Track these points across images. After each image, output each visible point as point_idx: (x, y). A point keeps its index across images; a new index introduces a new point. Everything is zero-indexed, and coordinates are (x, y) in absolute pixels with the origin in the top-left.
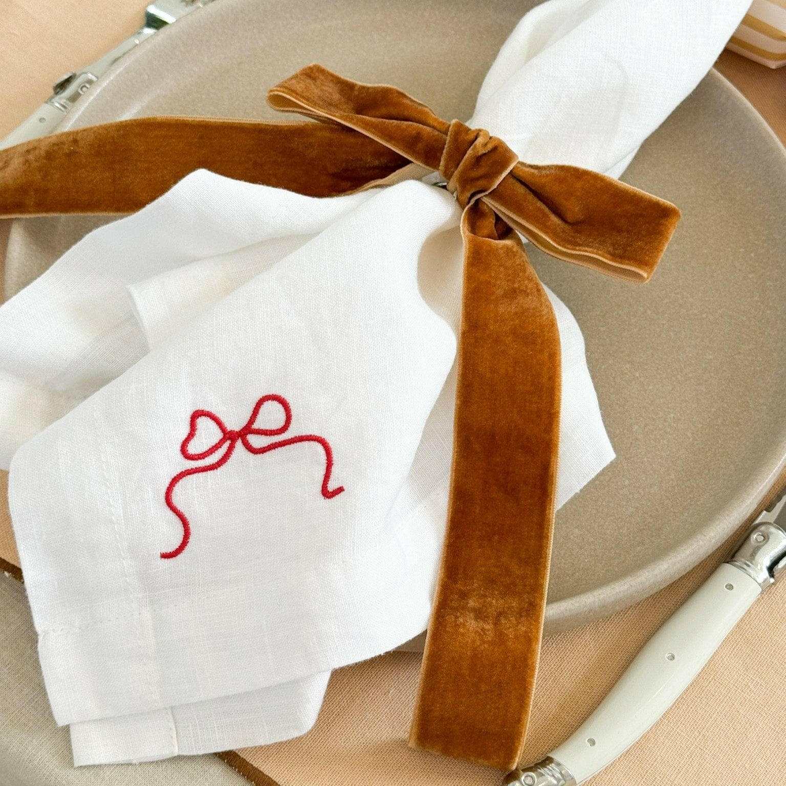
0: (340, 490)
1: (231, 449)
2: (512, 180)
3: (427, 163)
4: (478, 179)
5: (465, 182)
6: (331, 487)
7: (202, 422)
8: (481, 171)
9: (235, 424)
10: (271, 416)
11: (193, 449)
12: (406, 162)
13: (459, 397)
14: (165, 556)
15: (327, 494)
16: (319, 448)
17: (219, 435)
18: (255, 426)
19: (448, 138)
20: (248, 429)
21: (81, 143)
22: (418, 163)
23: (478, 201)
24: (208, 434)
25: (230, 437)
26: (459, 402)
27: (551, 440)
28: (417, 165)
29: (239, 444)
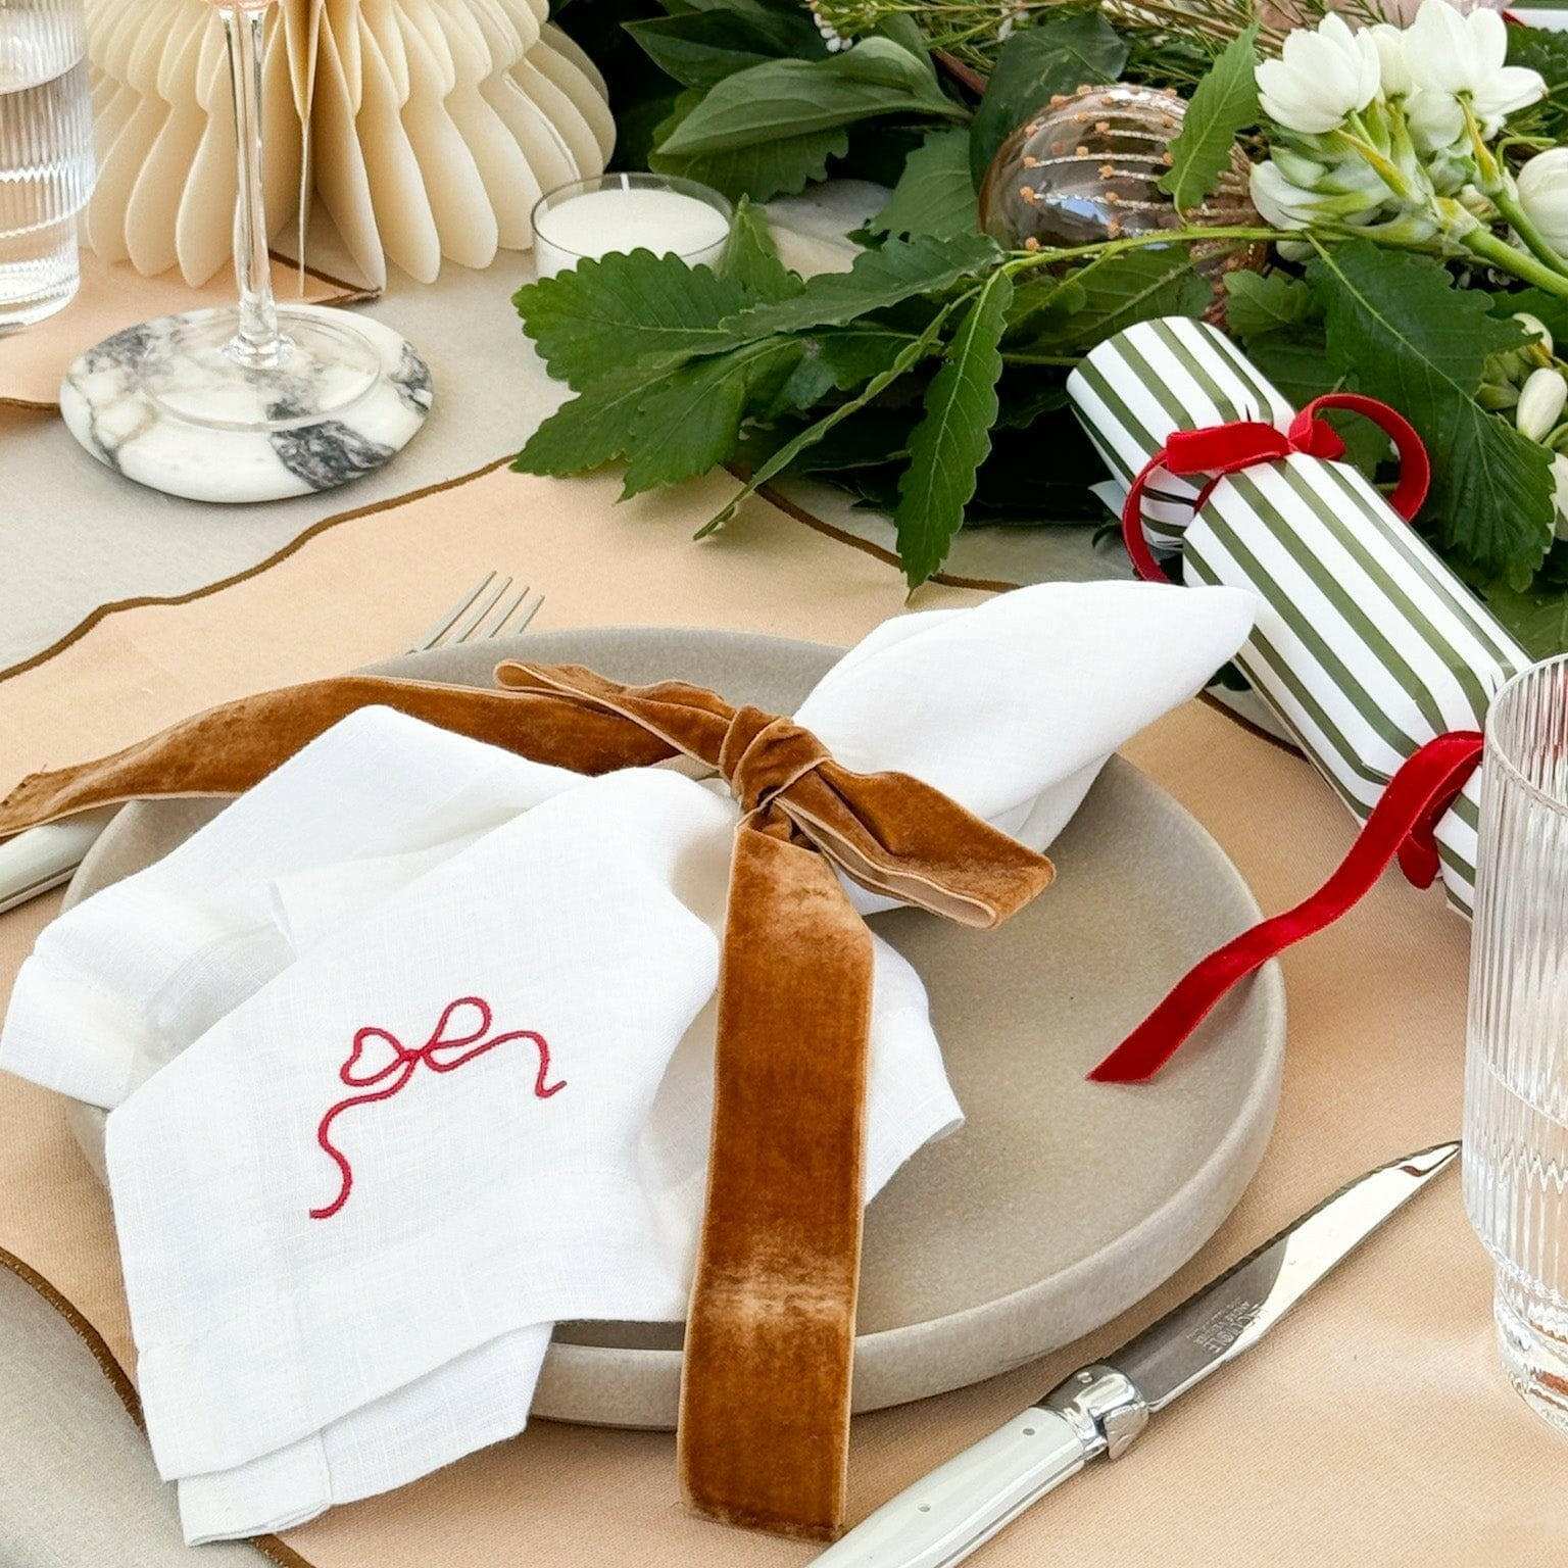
0: (562, 1084)
1: (410, 1070)
2: (815, 778)
3: (703, 756)
4: (765, 770)
5: (749, 775)
6: (548, 1084)
7: (369, 1042)
8: (772, 760)
9: (414, 1041)
10: (465, 1022)
11: (356, 1072)
12: (675, 752)
13: (721, 1022)
14: (318, 1214)
15: (542, 1092)
16: (530, 1043)
17: (394, 1055)
18: (442, 1039)
19: (731, 724)
20: (434, 1044)
21: (248, 710)
22: (692, 754)
23: (770, 803)
24: (378, 1055)
25: (408, 1057)
26: (721, 1029)
27: (852, 1080)
28: (689, 756)
29: (421, 1064)
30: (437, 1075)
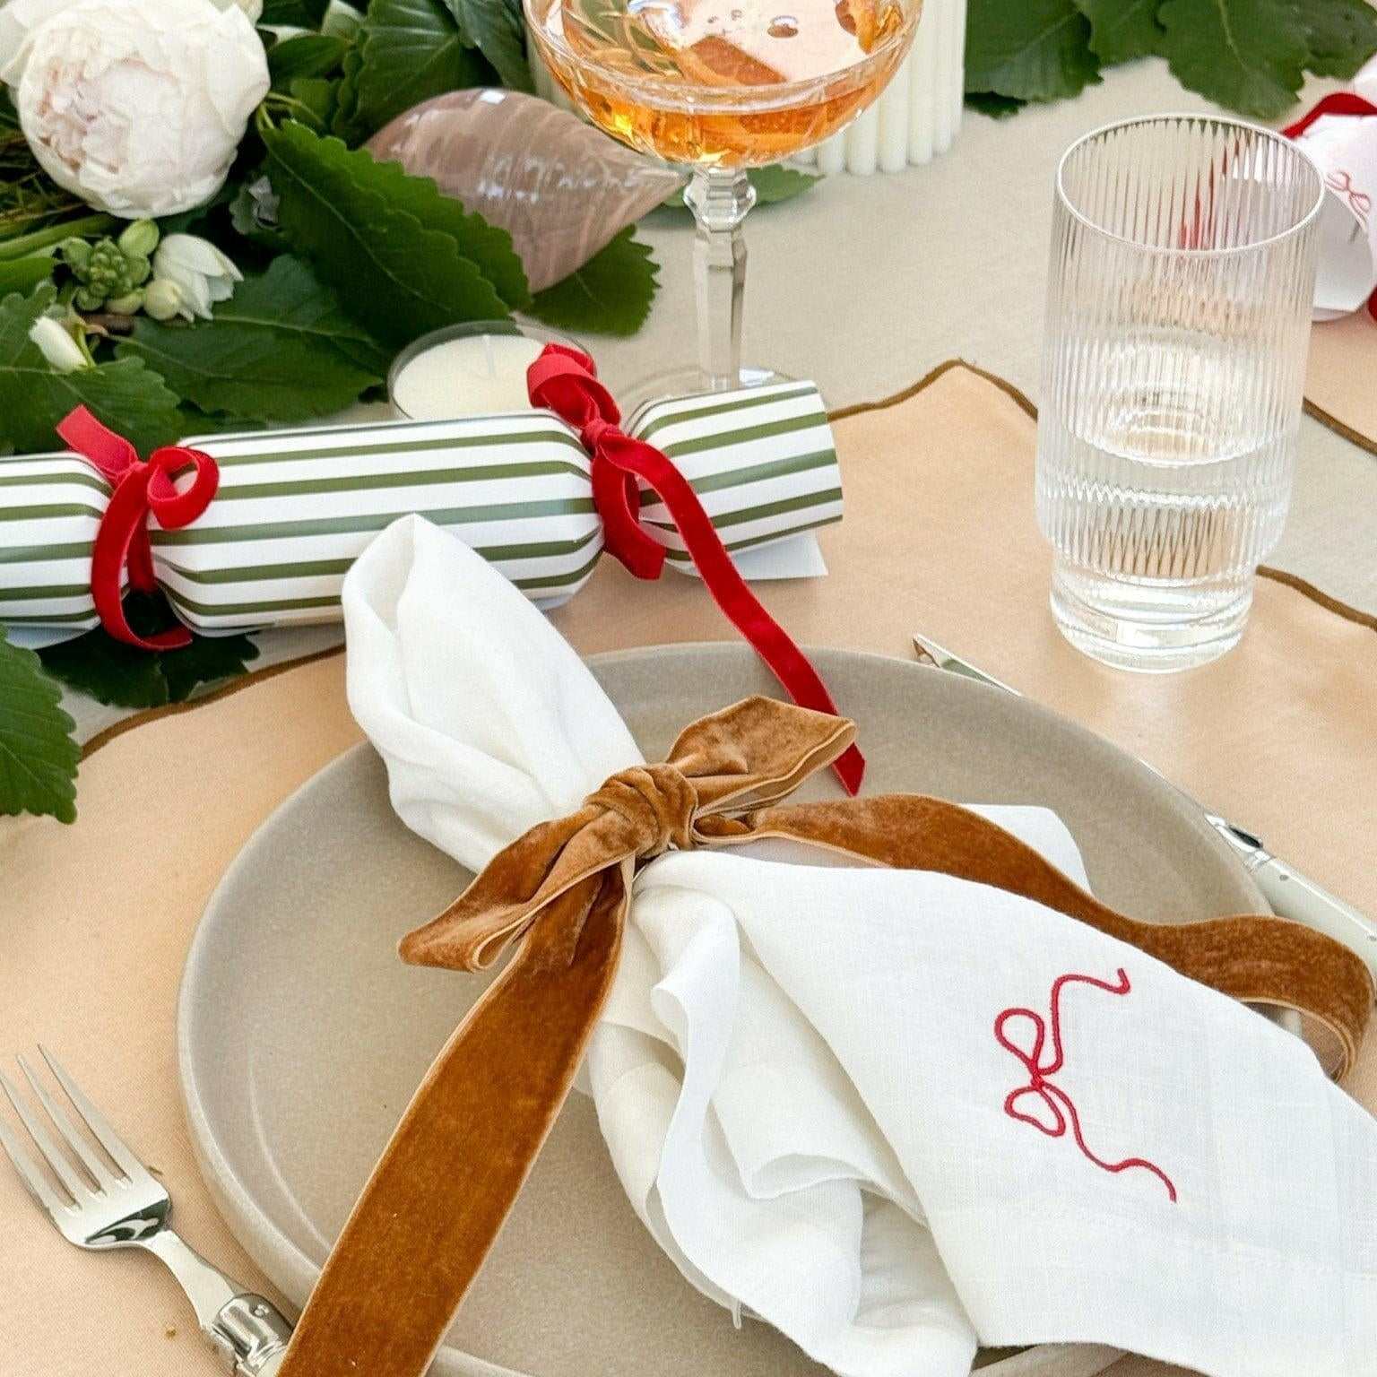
30: (1062, 1069)
